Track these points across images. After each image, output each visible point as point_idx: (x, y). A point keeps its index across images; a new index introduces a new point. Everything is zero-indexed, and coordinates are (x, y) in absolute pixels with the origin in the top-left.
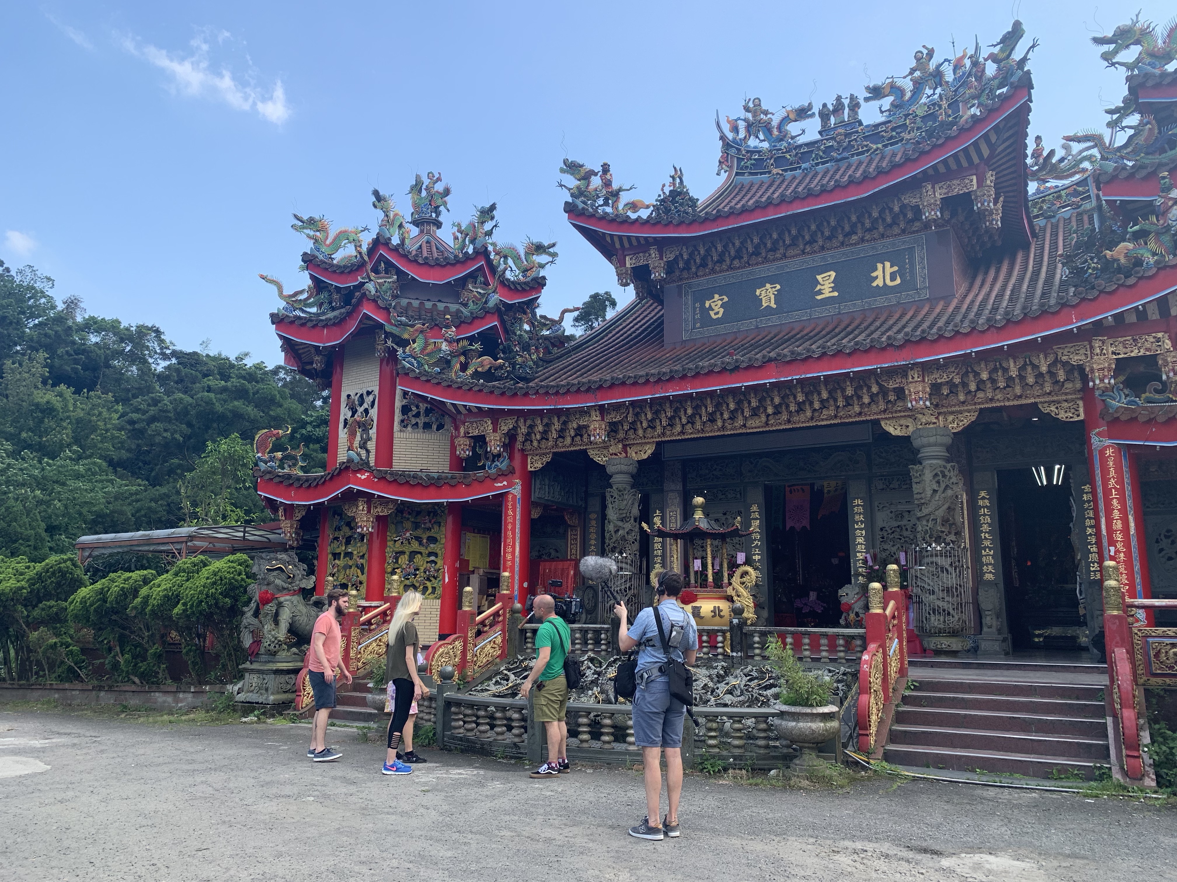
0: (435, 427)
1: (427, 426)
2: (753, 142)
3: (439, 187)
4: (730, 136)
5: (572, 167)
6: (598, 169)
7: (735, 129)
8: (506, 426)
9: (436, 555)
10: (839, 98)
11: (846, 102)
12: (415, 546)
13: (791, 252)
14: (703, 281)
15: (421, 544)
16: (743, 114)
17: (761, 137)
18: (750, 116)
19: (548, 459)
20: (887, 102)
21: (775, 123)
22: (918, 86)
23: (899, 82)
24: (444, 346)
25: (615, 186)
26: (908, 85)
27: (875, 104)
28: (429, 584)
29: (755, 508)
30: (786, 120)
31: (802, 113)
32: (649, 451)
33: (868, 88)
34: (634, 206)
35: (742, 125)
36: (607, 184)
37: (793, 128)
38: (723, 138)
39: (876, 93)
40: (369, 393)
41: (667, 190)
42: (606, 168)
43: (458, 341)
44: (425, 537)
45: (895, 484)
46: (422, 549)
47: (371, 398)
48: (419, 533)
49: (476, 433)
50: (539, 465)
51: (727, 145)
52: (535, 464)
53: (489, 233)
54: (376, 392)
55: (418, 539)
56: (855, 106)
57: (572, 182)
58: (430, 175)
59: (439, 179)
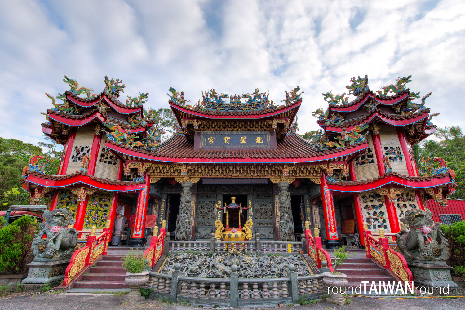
0: (113, 163)
1: (110, 163)
2: (212, 100)
3: (121, 84)
4: (206, 97)
5: (172, 90)
6: (180, 93)
7: (207, 95)
8: (147, 166)
9: (107, 211)
10: (235, 95)
11: (237, 96)
12: (99, 207)
13: (234, 129)
14: (208, 132)
15: (101, 207)
16: (210, 92)
17: (214, 99)
18: (212, 93)
19: (159, 179)
20: (247, 99)
21: (218, 96)
22: (255, 97)
23: (251, 95)
24: (125, 135)
25: (184, 99)
26: (253, 96)
27: (244, 99)
28: (102, 223)
29: (220, 201)
30: (221, 96)
31: (226, 96)
32: (197, 180)
33: (243, 95)
34: (189, 106)
35: (209, 95)
36: (182, 98)
37: (223, 99)
38: (204, 97)
39: (245, 96)
40: (86, 147)
41: (197, 105)
42: (182, 93)
43: (131, 134)
44: (103, 204)
45: (260, 197)
46: (101, 209)
47: (88, 149)
48: (101, 202)
49: (134, 167)
50: (155, 181)
51: (204, 99)
52: (153, 181)
53: (144, 102)
54: (91, 147)
55: (101, 205)
56: (239, 98)
57: (172, 94)
58: (118, 80)
59: (121, 82)
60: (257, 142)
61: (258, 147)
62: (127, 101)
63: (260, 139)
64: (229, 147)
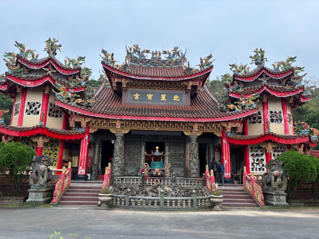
0: (59, 116)
1: (57, 116)
2: (135, 55)
3: (57, 44)
4: (129, 51)
5: (104, 52)
6: (111, 54)
7: (131, 50)
8: (87, 120)
9: (56, 154)
10: (156, 51)
11: (158, 52)
12: (51, 151)
16: (133, 47)
17: (137, 53)
18: (135, 48)
19: (97, 130)
20: (167, 55)
21: (141, 52)
22: (174, 54)
23: (170, 52)
24: (70, 94)
25: (114, 60)
26: (172, 53)
27: (164, 55)
29: (143, 147)
30: (144, 52)
31: (148, 51)
32: (127, 132)
33: (163, 51)
34: (117, 66)
35: (132, 50)
36: (113, 59)
37: (145, 54)
38: (127, 51)
39: (165, 53)
40: (37, 103)
42: (113, 55)
43: (74, 93)
44: (54, 149)
45: (175, 144)
47: (39, 104)
49: (77, 121)
50: (93, 131)
51: (128, 53)
52: (92, 131)
54: (41, 102)
56: (160, 54)
57: (103, 55)
58: (54, 39)
59: (57, 41)
60: (175, 99)
61: (175, 103)
62: (66, 62)
63: (177, 97)
64: (151, 103)
